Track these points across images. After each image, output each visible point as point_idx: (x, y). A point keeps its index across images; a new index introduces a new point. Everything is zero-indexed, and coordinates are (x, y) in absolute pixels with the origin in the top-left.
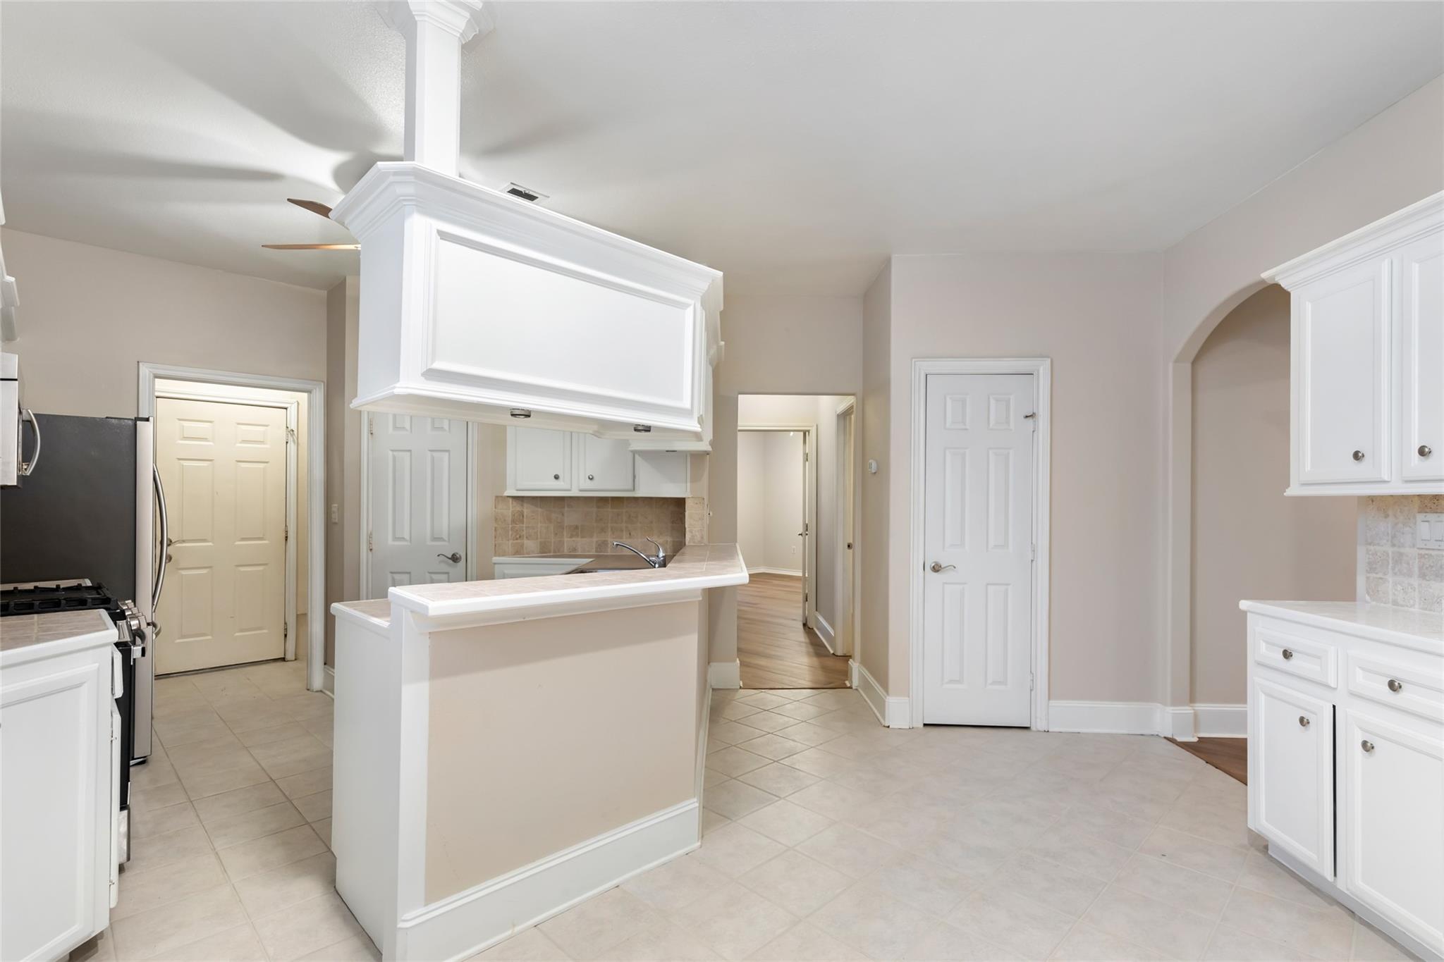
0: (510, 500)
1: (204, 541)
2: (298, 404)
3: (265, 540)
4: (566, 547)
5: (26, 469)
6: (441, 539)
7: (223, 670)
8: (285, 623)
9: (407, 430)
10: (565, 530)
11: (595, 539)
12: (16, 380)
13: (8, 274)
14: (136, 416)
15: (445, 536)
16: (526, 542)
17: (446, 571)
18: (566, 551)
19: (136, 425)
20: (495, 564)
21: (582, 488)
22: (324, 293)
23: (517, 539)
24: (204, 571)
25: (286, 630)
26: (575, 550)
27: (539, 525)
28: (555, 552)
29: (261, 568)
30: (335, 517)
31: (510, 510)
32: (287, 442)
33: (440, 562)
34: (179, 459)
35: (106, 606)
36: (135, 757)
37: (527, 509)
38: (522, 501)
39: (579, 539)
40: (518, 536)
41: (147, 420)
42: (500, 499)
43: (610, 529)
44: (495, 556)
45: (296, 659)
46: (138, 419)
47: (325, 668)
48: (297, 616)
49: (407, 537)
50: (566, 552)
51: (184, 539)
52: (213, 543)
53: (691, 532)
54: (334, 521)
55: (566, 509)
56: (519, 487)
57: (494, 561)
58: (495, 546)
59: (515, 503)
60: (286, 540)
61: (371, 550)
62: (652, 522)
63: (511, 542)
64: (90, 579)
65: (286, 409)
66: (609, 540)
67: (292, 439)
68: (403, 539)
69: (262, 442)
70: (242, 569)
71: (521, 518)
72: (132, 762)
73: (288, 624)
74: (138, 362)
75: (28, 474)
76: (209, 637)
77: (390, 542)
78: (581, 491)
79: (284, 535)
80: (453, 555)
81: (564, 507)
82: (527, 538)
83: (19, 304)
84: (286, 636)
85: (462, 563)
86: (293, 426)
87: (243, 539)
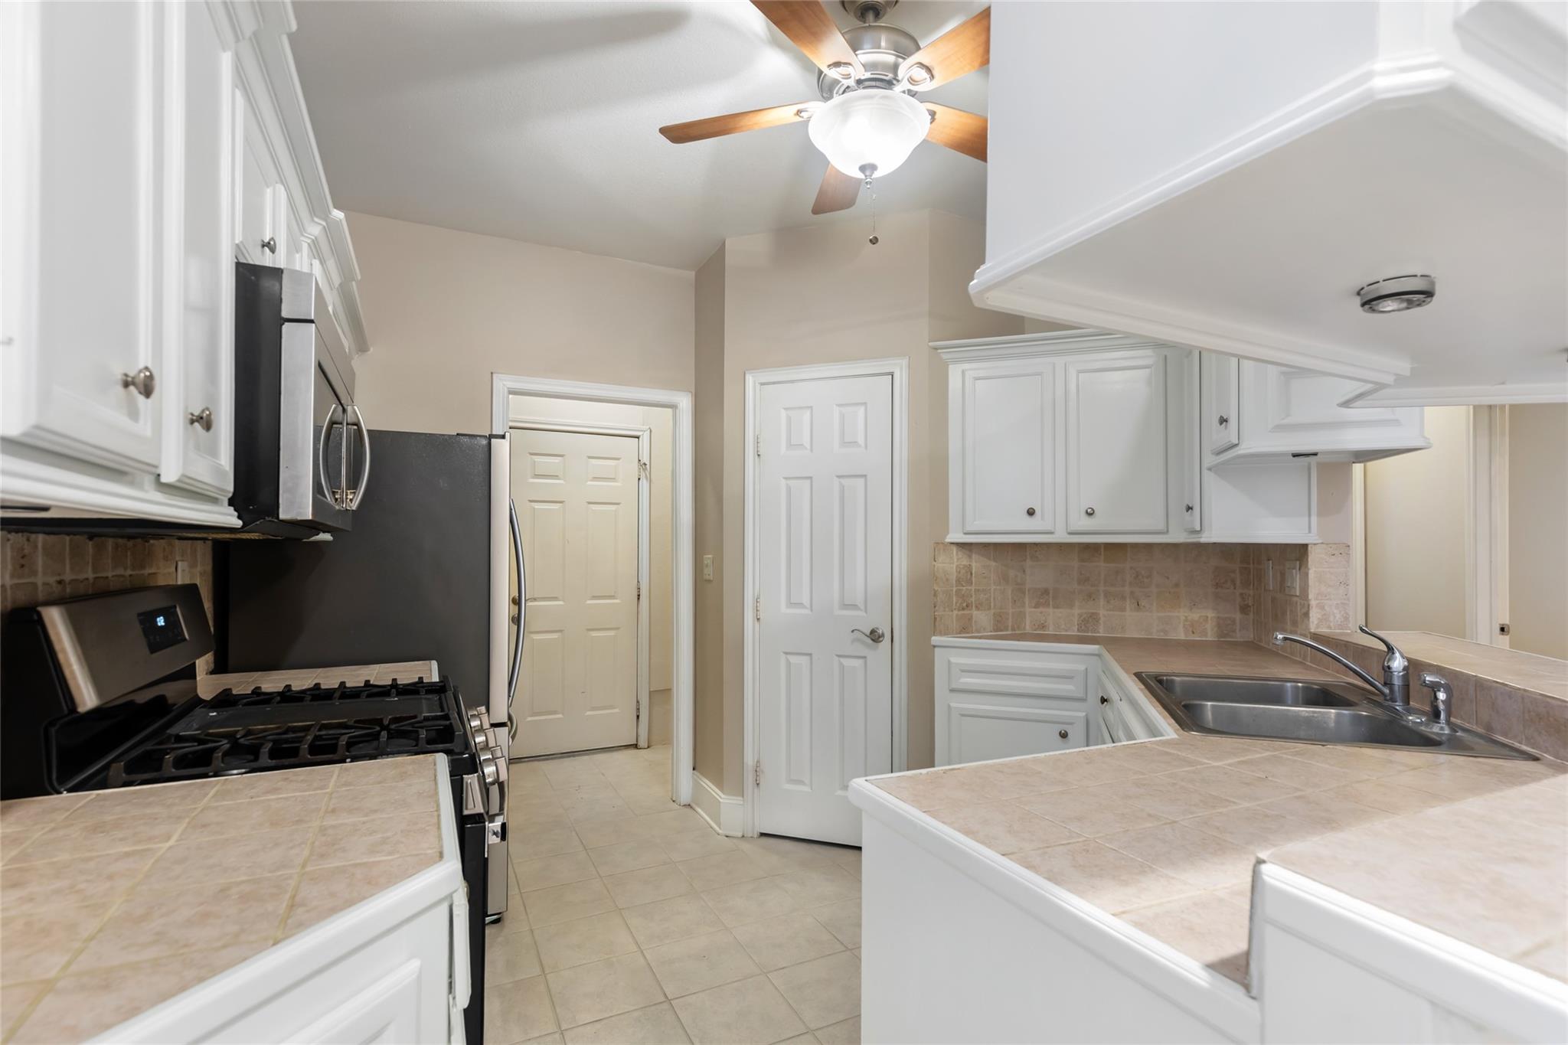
0: (954, 549)
1: (555, 599)
2: (651, 431)
3: (617, 599)
4: (1028, 623)
5: (351, 500)
6: (854, 607)
7: (574, 756)
8: (638, 702)
9: (806, 448)
10: (1027, 596)
11: (1076, 611)
12: (312, 321)
13: (335, 208)
14: (490, 433)
15: (860, 603)
16: (975, 613)
17: (863, 655)
18: (1027, 627)
19: (490, 444)
20: (934, 646)
21: (1072, 528)
22: (691, 275)
23: (963, 609)
24: (555, 636)
25: (638, 709)
26: (1043, 627)
27: (993, 587)
28: (1013, 629)
29: (612, 633)
30: (709, 572)
31: (951, 564)
32: (639, 479)
33: (854, 641)
34: (531, 501)
35: (448, 746)
36: (489, 913)
37: (977, 563)
38: (971, 551)
39: (1051, 610)
40: (965, 605)
41: (503, 437)
42: (941, 546)
43: (1102, 595)
44: (934, 635)
45: (648, 747)
46: (492, 436)
47: (693, 774)
48: (650, 692)
49: (806, 601)
50: (1028, 629)
51: (536, 596)
52: (564, 601)
53: (1321, 607)
54: (707, 577)
55: (1029, 563)
56: (969, 529)
57: (933, 643)
58: (935, 619)
59: (960, 554)
60: (639, 599)
61: (758, 619)
62: (1177, 585)
63: (955, 612)
64: (437, 661)
65: (638, 437)
66: (1102, 612)
67: (644, 475)
68: (800, 605)
69: (613, 479)
70: (594, 634)
71: (969, 576)
72: (488, 920)
73: (640, 702)
74: (492, 373)
75: (354, 508)
76: (560, 716)
77: (784, 609)
78: (1070, 534)
79: (636, 594)
80: (873, 632)
81: (1025, 560)
82: (976, 607)
83: (359, 278)
84: (638, 717)
85: (886, 642)
86: (645, 459)
87: (595, 597)
